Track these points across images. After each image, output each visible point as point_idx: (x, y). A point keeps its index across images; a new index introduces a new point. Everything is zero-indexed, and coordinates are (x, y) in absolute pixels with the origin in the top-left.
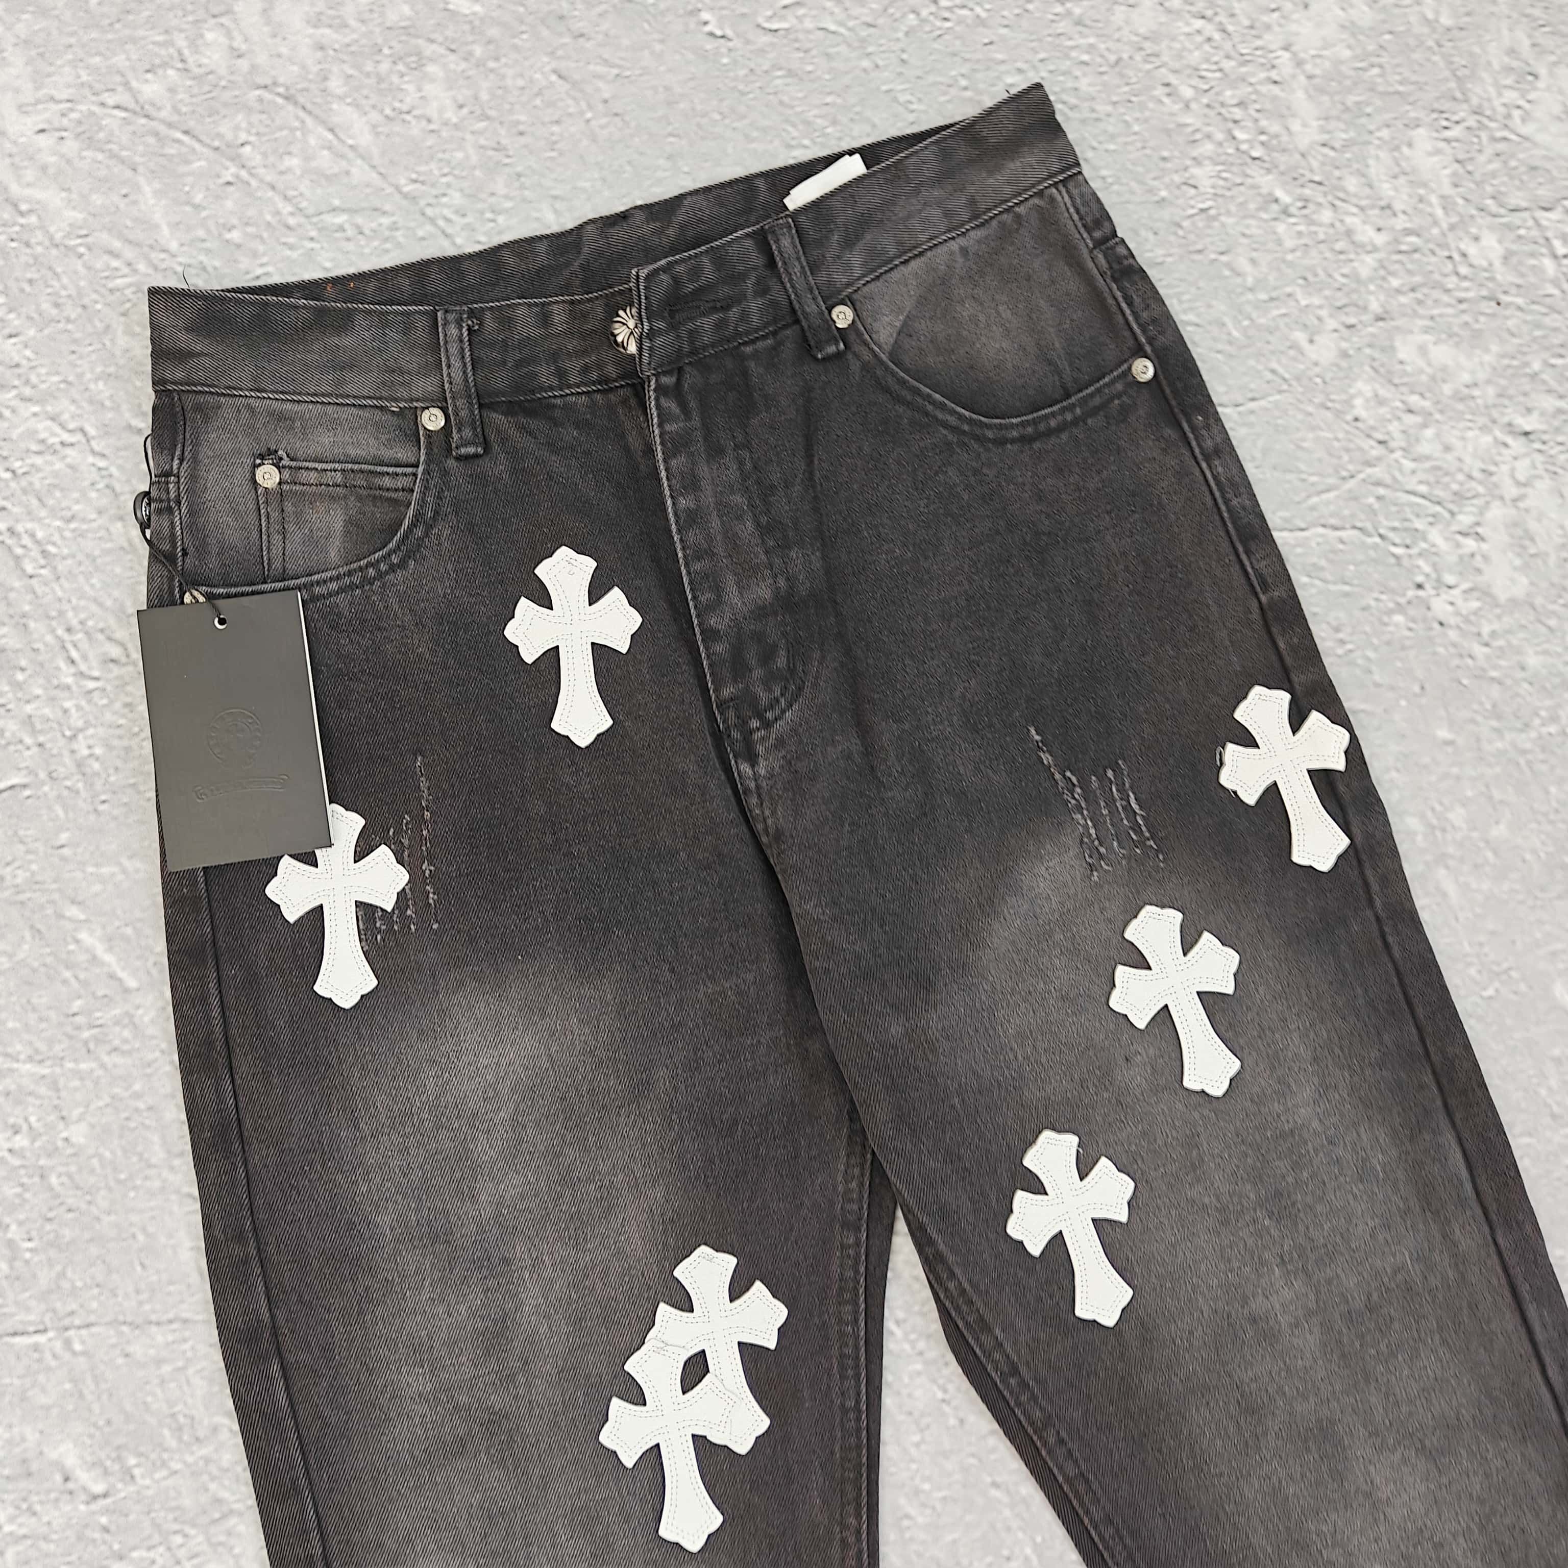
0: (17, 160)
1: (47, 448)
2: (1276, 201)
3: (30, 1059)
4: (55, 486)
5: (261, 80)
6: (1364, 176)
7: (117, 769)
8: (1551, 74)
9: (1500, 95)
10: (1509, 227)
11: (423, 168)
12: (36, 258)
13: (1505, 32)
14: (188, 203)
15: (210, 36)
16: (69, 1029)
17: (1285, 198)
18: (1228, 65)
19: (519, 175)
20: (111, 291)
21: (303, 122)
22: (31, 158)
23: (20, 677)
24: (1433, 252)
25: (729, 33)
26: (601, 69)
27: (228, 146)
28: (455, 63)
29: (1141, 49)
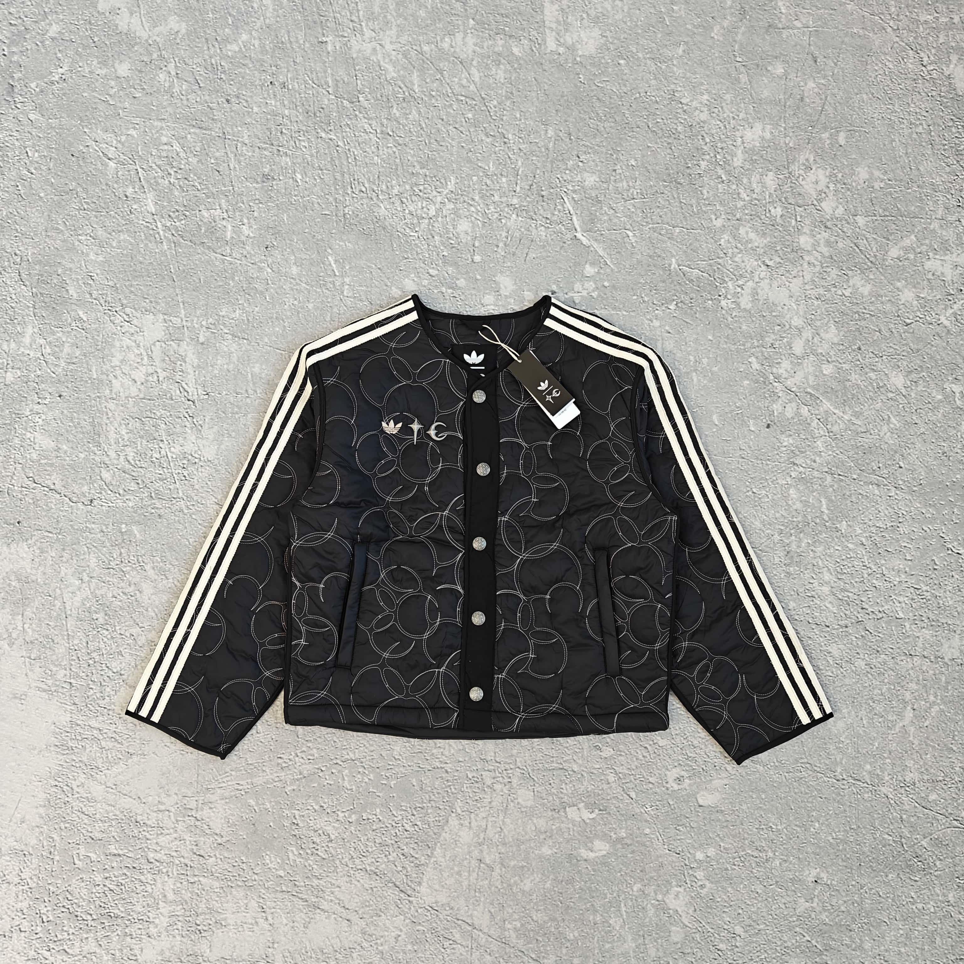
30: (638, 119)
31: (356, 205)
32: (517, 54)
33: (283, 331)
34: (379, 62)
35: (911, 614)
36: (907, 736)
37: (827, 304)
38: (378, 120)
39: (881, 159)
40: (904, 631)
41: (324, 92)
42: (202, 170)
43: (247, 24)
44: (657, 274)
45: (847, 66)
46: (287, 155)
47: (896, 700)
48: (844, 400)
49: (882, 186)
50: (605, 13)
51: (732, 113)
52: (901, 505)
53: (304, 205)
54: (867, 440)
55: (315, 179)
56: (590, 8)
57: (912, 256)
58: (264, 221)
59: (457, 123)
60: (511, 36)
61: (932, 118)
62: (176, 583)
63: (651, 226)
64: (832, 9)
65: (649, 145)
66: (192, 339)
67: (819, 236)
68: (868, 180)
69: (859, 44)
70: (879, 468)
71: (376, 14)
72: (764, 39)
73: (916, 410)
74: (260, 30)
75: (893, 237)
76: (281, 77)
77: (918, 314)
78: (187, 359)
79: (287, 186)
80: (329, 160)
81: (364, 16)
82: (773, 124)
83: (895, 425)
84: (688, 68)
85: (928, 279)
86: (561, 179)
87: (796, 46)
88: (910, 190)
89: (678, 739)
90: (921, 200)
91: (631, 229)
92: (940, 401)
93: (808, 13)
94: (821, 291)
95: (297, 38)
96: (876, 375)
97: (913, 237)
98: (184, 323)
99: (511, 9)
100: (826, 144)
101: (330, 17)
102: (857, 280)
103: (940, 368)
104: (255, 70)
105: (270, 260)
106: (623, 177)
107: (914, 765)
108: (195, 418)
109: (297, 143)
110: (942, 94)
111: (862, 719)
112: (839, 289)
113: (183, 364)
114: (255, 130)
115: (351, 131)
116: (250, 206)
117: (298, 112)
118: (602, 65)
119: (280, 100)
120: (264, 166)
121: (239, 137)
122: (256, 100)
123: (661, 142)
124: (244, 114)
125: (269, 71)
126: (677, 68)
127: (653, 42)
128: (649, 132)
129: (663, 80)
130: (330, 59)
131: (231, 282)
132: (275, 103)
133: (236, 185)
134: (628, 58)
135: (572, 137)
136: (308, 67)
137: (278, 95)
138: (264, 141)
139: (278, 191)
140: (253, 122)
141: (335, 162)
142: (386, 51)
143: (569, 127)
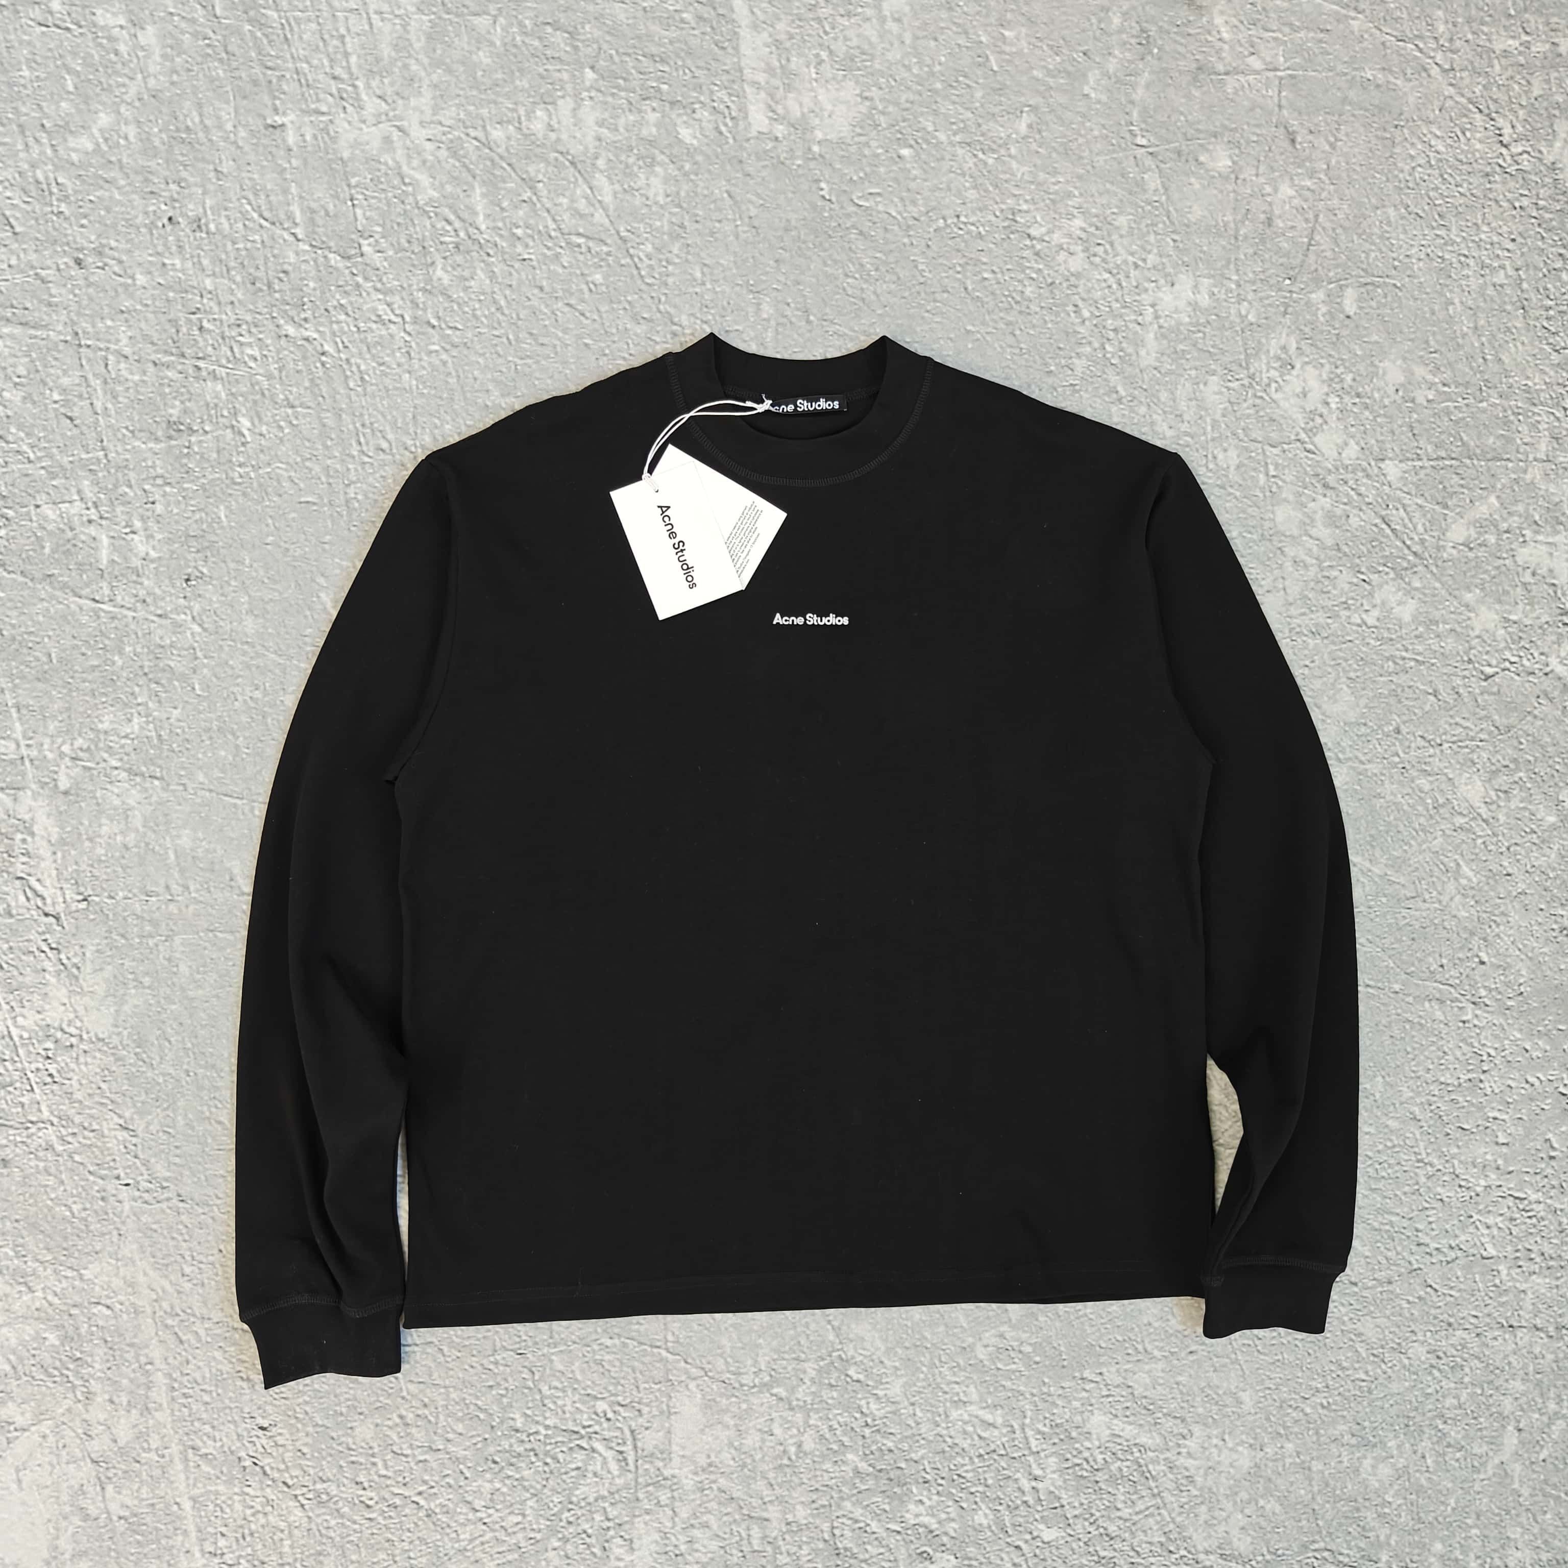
0: (411, 152)
1: (380, 320)
2: (1117, 392)
3: (275, 652)
4: (379, 344)
5: (560, 148)
6: (1172, 393)
7: (367, 510)
8: (1302, 367)
9: (1268, 371)
10: (1246, 449)
11: (636, 225)
12: (405, 211)
13: (1284, 335)
14: (499, 205)
15: (539, 113)
16: (300, 643)
17: (1123, 393)
18: (1116, 305)
19: (688, 245)
20: (441, 243)
21: (576, 179)
22: (419, 154)
23: (329, 443)
24: (1197, 450)
25: (834, 199)
26: (754, 198)
27: (531, 179)
28: (672, 170)
29: (1068, 280)
30: (944, 275)
31: (371, 479)
32: (688, 142)
33: (235, 756)
34: (400, 167)
35: (1509, 1248)
36: (1508, 1481)
37: (1333, 643)
38: (404, 293)
39: (1427, 342)
40: (1497, 1281)
41: (286, 236)
42: (33, 416)
43: (108, 90)
45: (1356, 150)
46: (215, 378)
47: (1487, 1414)
48: (1371, 836)
49: (1431, 397)
50: (866, 47)
51: (1132, 254)
52: (1486, 1038)
54: (1418, 913)
55: (280, 428)
56: (835, 39)
57: (1492, 539)
58: (177, 522)
59: (572, 294)
60: (673, 103)
61: (1523, 254)
62: (50, 1298)
64: (1322, 31)
65: (969, 328)
66: (43, 785)
67: (1312, 504)
68: (1402, 385)
69: (1377, 102)
70: (1442, 966)
71: (386, 62)
72: (1189, 96)
73: (1508, 849)
74: (137, 104)
75: (1455, 500)
76: (191, 206)
77: (1508, 655)
78: (35, 829)
79: (222, 445)
80: (307, 384)
81: (360, 67)
82: (1213, 276)
83: (1470, 880)
84: (1039, 162)
85: (1525, 584)
87: (1252, 109)
88: (1484, 404)
89: (1079, 1527)
90: (1507, 423)
92: (1554, 827)
93: (1275, 39)
94: (1320, 617)
95: (219, 118)
96: (1431, 782)
97: (1493, 500)
98: (24, 751)
99: (671, 42)
100: (1320, 313)
101: (287, 69)
102: (1389, 593)
103: (1551, 762)
104: (133, 192)
105: (197, 607)
107: (1522, 1534)
108: (64, 951)
109: (236, 350)
110: (1541, 203)
111: (1424, 1457)
112: (1356, 611)
113: (29, 839)
114: (143, 325)
115: (349, 320)
116: (145, 491)
117: (234, 282)
118: (864, 160)
119: (192, 257)
120: (170, 403)
121: (109, 341)
122: (140, 260)
123: (993, 320)
124: (116, 291)
125: (163, 194)
126: (1018, 162)
127: (967, 109)
128: (969, 301)
129: (991, 189)
130: (294, 162)
131: (116, 658)
132: (182, 264)
133: (112, 448)
134: (917, 143)
135: (812, 318)
136: (247, 181)
137: (187, 247)
138: (165, 348)
139: (202, 457)
140: (139, 307)
141: (320, 390)
142: (413, 142)
143: (804, 296)
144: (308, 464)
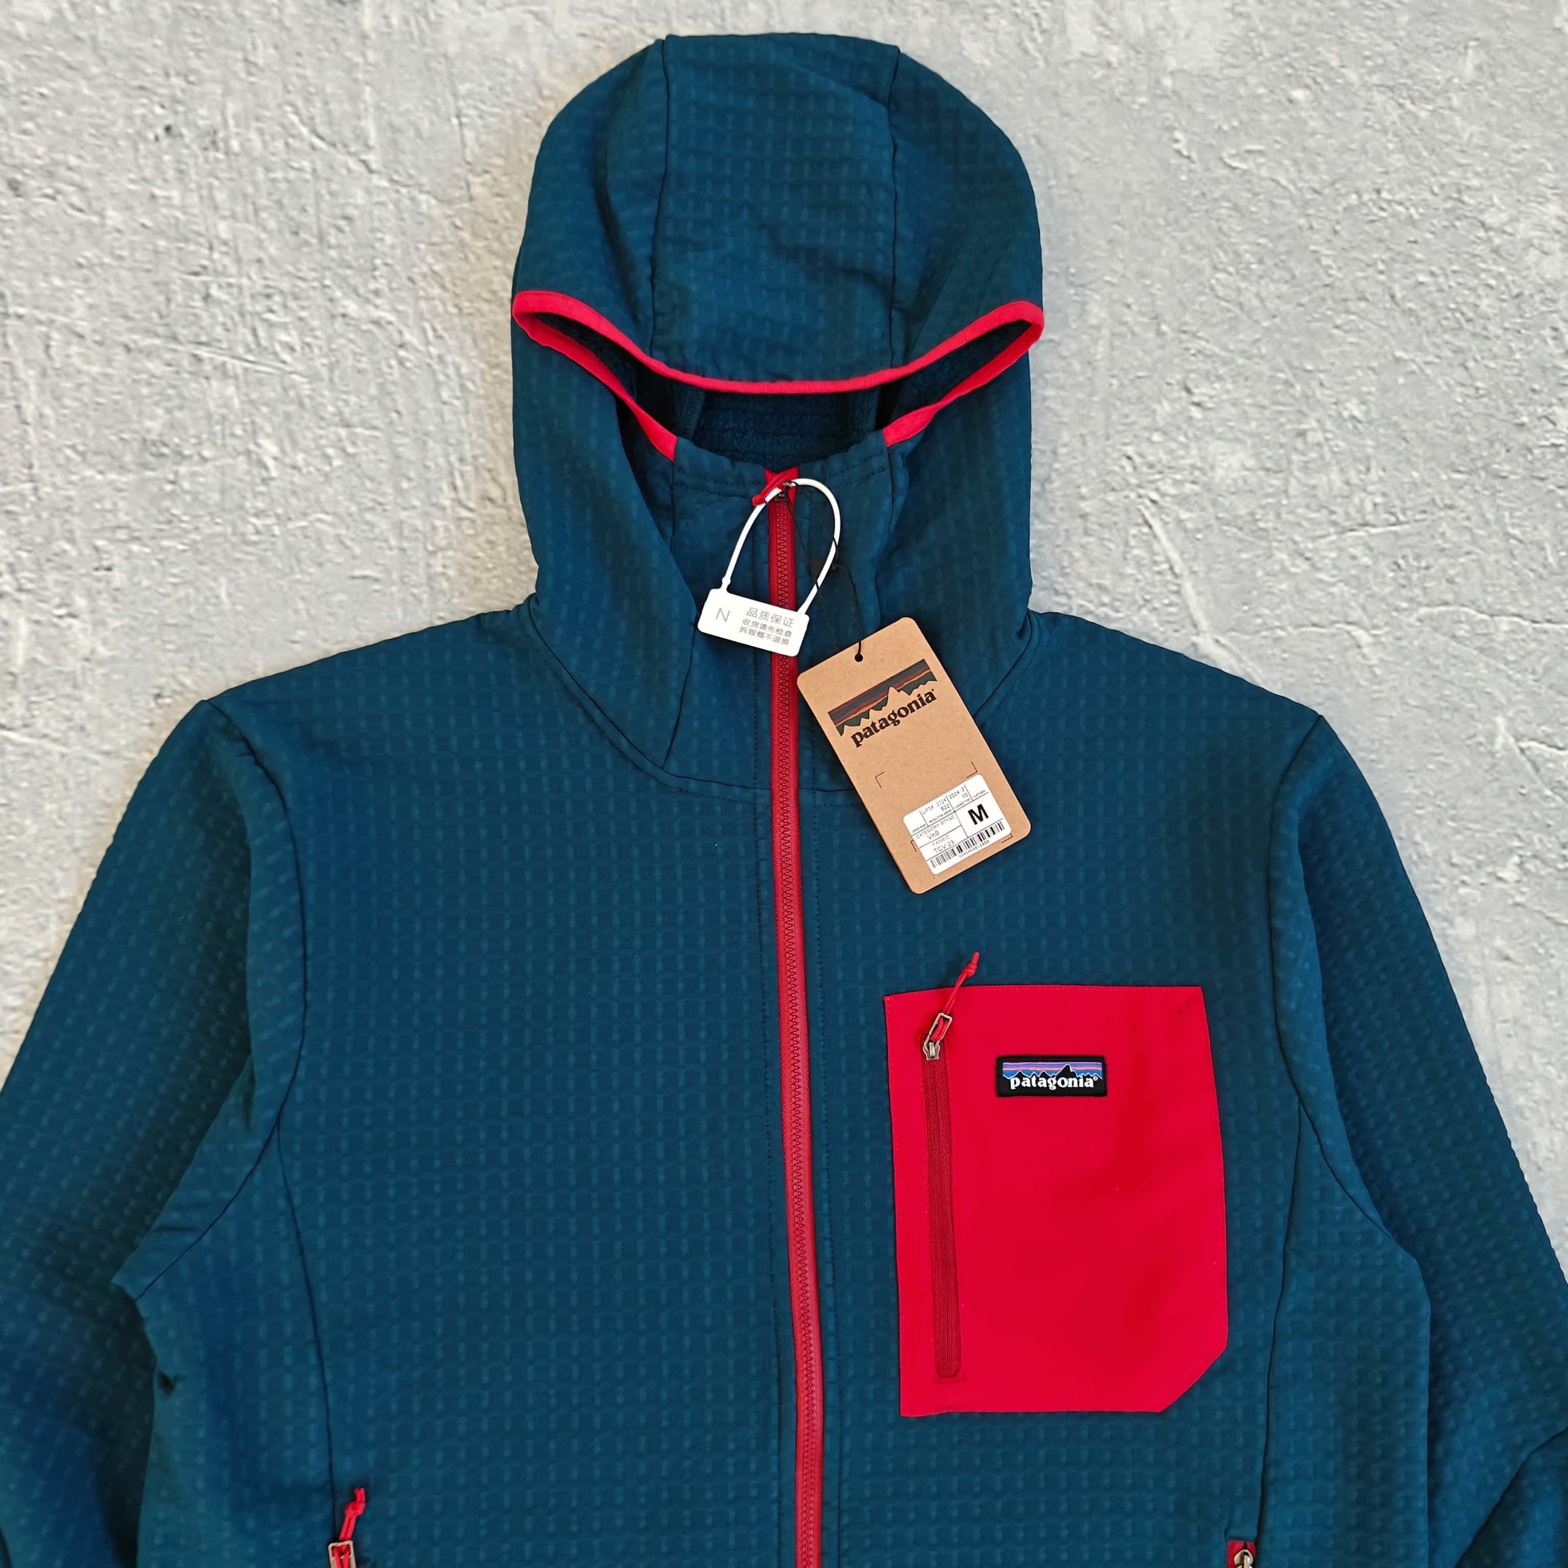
30: (1360, 274)
31: (470, 546)
32: (978, 62)
34: (536, 73)
41: (352, 163)
44: (1456, 766)
46: (225, 375)
53: (289, 547)
55: (327, 458)
58: (147, 602)
63: (1423, 611)
65: (1400, 354)
76: (203, 112)
79: (229, 481)
80: (373, 391)
84: (1494, 119)
86: (1138, 460)
91: (1365, 620)
104: (111, 85)
106: (1328, 456)
109: (261, 333)
114: (112, 288)
115: (446, 296)
116: (96, 549)
117: (265, 229)
118: (1239, 103)
119: (200, 187)
120: (147, 410)
121: (54, 310)
122: (115, 188)
123: (1435, 345)
124: (72, 233)
125: (160, 91)
126: (1464, 118)
127: (1388, 39)
128: (1397, 314)
129: (1425, 154)
130: (371, 56)
131: (28, 822)
132: (183, 198)
133: (45, 476)
134: (1316, 82)
135: (1164, 328)
136: (294, 79)
137: (192, 172)
138: (146, 324)
139: (195, 499)
140: (107, 260)
141: (394, 400)
142: (557, 37)
143: (1152, 295)
144: (369, 516)
